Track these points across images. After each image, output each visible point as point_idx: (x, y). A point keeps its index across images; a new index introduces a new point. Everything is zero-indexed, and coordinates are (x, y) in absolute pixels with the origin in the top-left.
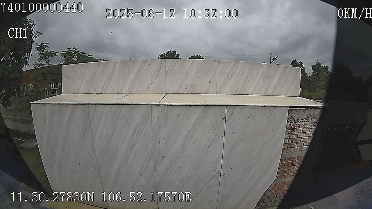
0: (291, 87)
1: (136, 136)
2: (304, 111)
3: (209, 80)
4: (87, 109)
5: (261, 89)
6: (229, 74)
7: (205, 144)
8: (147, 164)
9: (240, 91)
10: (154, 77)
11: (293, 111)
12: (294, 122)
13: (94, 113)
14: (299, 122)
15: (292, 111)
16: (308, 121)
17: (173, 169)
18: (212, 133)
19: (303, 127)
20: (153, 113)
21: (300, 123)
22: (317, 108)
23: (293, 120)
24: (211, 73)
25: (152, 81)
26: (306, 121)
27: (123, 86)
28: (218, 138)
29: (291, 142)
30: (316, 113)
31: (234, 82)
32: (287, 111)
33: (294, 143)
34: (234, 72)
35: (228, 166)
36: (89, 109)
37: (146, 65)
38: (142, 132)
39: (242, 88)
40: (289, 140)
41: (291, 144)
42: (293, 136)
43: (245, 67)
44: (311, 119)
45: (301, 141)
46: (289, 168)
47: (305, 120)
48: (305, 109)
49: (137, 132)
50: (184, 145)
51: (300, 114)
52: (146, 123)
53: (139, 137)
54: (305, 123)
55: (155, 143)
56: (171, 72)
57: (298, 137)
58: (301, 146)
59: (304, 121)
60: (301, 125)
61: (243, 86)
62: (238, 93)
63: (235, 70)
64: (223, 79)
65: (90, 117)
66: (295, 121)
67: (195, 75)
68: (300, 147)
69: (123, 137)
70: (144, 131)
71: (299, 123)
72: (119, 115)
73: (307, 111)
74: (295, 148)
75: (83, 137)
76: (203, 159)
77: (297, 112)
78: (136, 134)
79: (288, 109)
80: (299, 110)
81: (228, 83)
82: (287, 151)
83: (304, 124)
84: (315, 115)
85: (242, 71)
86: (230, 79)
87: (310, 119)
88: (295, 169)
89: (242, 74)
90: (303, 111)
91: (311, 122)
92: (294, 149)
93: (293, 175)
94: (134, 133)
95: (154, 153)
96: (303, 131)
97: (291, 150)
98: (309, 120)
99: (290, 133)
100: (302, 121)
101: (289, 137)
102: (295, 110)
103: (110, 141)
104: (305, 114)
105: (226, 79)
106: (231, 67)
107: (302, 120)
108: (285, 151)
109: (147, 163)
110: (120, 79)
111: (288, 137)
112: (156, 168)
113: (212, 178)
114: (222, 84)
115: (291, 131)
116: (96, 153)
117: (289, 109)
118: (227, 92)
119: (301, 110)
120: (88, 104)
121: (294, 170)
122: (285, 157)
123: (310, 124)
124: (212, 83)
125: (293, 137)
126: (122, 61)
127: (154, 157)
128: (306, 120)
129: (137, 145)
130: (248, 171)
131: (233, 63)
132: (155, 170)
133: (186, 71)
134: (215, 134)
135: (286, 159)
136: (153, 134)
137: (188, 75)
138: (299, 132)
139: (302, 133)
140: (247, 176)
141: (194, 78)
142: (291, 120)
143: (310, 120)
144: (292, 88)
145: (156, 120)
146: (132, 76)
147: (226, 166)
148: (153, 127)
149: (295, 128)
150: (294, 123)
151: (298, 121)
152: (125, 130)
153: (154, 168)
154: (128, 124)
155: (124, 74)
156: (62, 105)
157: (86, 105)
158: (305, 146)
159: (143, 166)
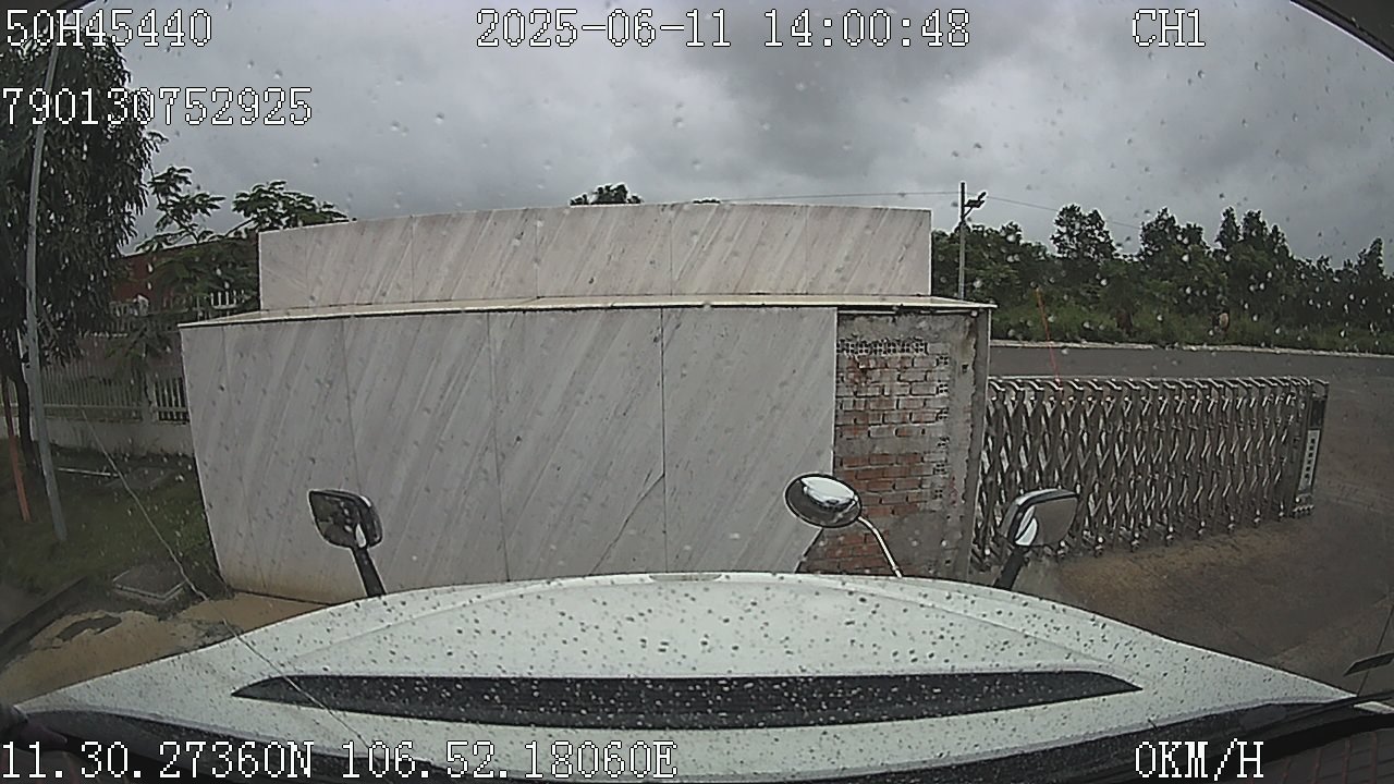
0: (900, 267)
1: (454, 388)
2: (894, 321)
3: (649, 258)
4: (339, 329)
5: (801, 277)
6: (704, 240)
7: (616, 404)
8: (480, 460)
9: (739, 283)
10: (507, 256)
11: (857, 319)
12: (866, 351)
13: (354, 337)
14: (880, 350)
15: (853, 319)
16: (917, 351)
17: (542, 472)
18: (631, 374)
19: (898, 366)
20: (491, 331)
21: (885, 353)
22: (939, 312)
23: (861, 346)
24: (656, 240)
25: (503, 265)
26: (908, 350)
27: (427, 284)
28: (649, 389)
29: (862, 409)
30: (939, 327)
31: (720, 261)
32: (833, 316)
33: (876, 412)
34: (718, 233)
35: (680, 466)
36: (342, 330)
37: (487, 228)
38: (467, 377)
39: (743, 275)
40: (854, 401)
41: (865, 415)
42: (867, 391)
43: (750, 218)
44: (926, 345)
45: (900, 407)
46: (875, 487)
47: (903, 345)
48: (898, 314)
49: (456, 376)
50: (565, 408)
51: (881, 327)
52: (475, 355)
53: (461, 391)
54: (906, 354)
55: (498, 403)
56: (551, 241)
57: (886, 393)
58: (904, 423)
59: (898, 348)
60: (890, 358)
61: (745, 271)
62: (733, 288)
63: (720, 229)
64: (689, 255)
65: (343, 349)
66: (869, 349)
67: (613, 244)
68: (900, 426)
69: (423, 390)
70: (471, 374)
71: (883, 355)
72: (415, 339)
73: (902, 319)
74: (883, 429)
75: (325, 402)
76: (615, 442)
77: (869, 323)
78: (453, 383)
79: (836, 316)
80: (875, 317)
81: (702, 263)
82: (855, 434)
83: (902, 358)
84: (936, 333)
85: (741, 228)
86: (707, 254)
87: (922, 345)
88: (894, 492)
89: (740, 237)
90: (891, 319)
91: (926, 352)
92: (878, 430)
93: (893, 513)
94: (450, 381)
95: (495, 430)
96: (902, 378)
97: (869, 432)
98: (917, 345)
99: (857, 381)
100: (892, 348)
101: (855, 393)
102: (862, 318)
103: (391, 405)
104: (899, 329)
105: (697, 252)
106: (709, 219)
107: (894, 345)
108: (847, 432)
109: (477, 458)
110: (419, 266)
111: (852, 394)
112: (501, 470)
113: (643, 499)
114: (685, 267)
115: (860, 378)
116: (356, 441)
117: (839, 314)
118: (700, 289)
119: (883, 319)
120: (342, 317)
121: (893, 495)
122: (852, 450)
123: (923, 357)
124: (659, 265)
125: (869, 394)
126: (423, 217)
127: (495, 439)
128: (905, 348)
129: (454, 412)
130: (740, 484)
131: (714, 210)
132: (499, 476)
133: (589, 236)
134: (637, 379)
135: (857, 458)
136: (493, 381)
137: (594, 247)
138: (888, 379)
139: (899, 383)
140: (739, 498)
141: (609, 253)
142: (852, 346)
143: (923, 347)
144: (903, 268)
145: (498, 347)
146: (451, 254)
147: (677, 466)
148: (493, 363)
149: (871, 366)
150: (864, 353)
151: (878, 348)
152: (429, 375)
153: (498, 470)
154: (435, 361)
155: (430, 250)
156: (274, 324)
157: (336, 320)
158: (915, 422)
159: (469, 467)
